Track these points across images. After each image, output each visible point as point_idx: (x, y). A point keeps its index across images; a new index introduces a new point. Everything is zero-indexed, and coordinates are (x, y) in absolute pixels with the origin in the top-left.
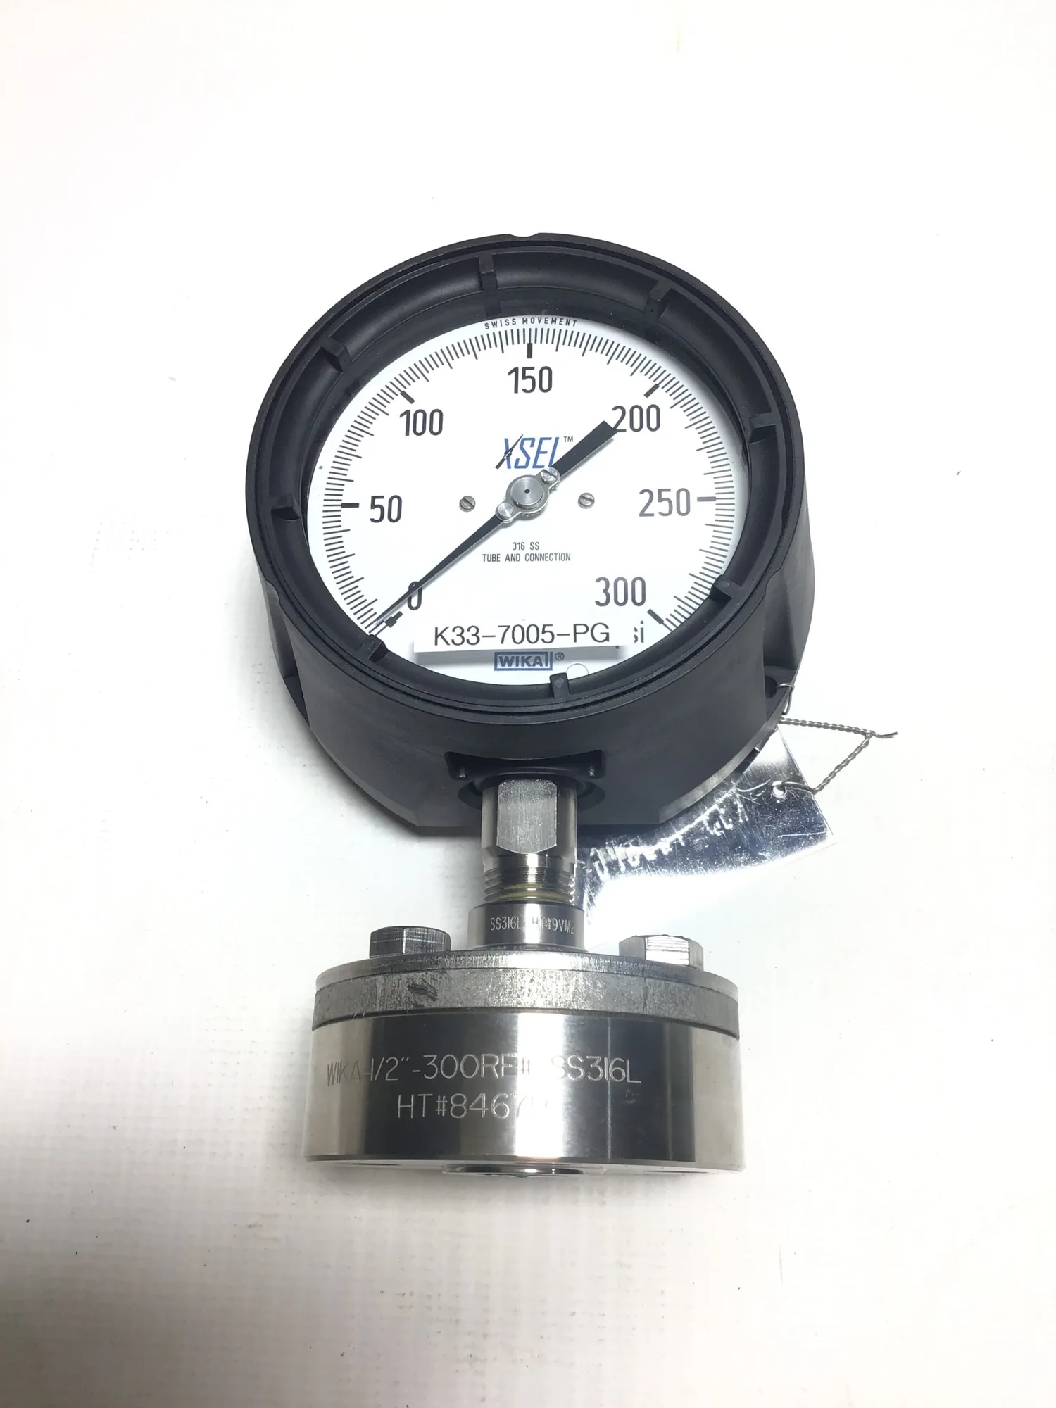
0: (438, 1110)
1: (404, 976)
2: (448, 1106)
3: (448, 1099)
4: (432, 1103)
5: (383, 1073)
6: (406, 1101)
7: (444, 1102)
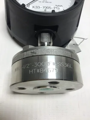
0: (38, 72)
1: (30, 51)
2: (39, 71)
3: (39, 69)
4: (36, 70)
5: (26, 67)
6: (31, 71)
7: (39, 70)
